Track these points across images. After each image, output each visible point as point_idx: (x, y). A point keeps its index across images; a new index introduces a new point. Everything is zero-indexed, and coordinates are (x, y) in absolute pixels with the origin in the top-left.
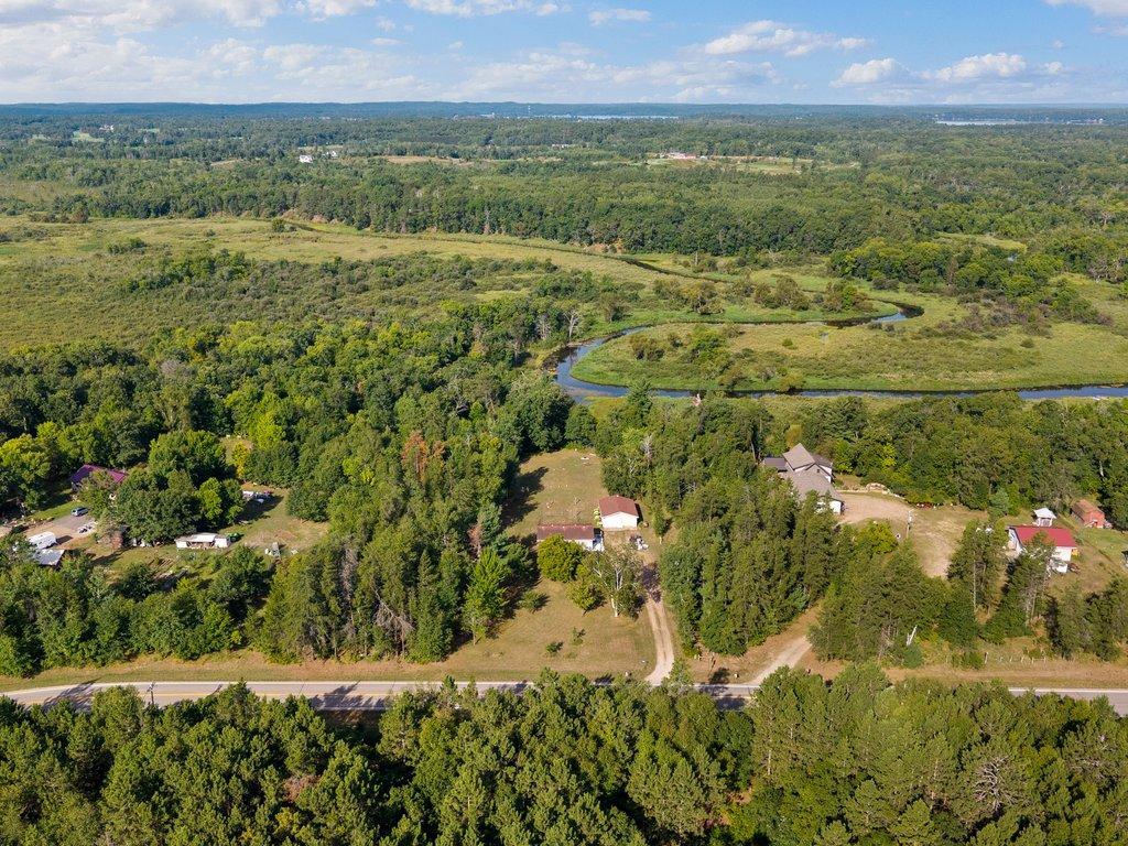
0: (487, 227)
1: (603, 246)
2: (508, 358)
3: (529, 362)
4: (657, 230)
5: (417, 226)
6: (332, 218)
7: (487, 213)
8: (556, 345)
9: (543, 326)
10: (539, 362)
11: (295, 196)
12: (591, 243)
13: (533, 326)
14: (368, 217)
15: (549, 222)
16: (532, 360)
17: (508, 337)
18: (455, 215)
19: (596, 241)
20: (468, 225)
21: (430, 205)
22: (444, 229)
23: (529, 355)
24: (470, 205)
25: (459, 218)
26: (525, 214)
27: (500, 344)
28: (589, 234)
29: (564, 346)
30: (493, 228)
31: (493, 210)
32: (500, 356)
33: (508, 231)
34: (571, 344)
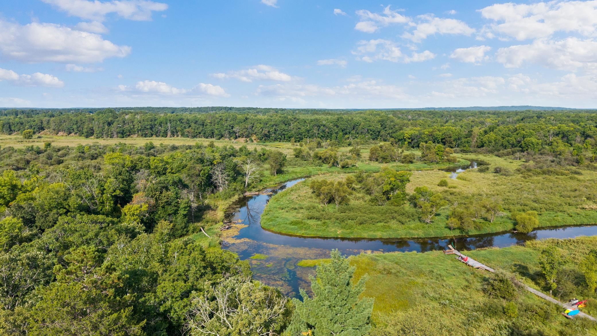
0: (169, 133)
1: (244, 139)
2: (182, 212)
3: (209, 215)
4: (277, 128)
5: (123, 134)
6: (70, 133)
7: (169, 125)
8: (234, 195)
9: (219, 177)
10: (220, 214)
11: (48, 123)
12: (236, 138)
13: (210, 177)
14: (92, 130)
15: (209, 128)
16: (211, 212)
17: (181, 184)
18: (148, 127)
19: (239, 137)
20: (157, 132)
21: (133, 122)
22: (142, 136)
23: (208, 208)
24: (158, 121)
25: (151, 129)
26: (193, 125)
27: (171, 193)
28: (234, 132)
29: (242, 196)
30: (173, 134)
31: (174, 123)
32: (170, 209)
33: (183, 135)
34: (248, 194)
